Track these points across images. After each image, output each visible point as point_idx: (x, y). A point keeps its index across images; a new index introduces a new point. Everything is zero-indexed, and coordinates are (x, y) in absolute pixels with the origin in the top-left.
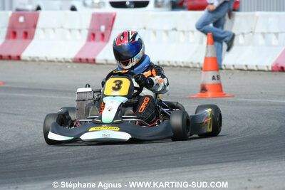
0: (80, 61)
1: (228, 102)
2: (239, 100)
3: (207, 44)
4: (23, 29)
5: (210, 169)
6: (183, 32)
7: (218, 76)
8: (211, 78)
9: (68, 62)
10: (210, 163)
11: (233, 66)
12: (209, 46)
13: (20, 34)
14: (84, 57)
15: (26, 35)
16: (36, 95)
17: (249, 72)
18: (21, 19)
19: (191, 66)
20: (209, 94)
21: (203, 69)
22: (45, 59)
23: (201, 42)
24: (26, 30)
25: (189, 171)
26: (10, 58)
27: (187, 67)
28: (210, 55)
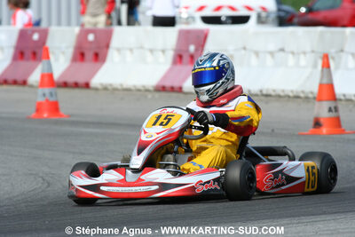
0: (161, 89)
1: (349, 140)
3: (323, 67)
4: (92, 52)
6: (293, 53)
7: (335, 108)
8: (326, 110)
9: (147, 90)
10: (324, 213)
12: (325, 69)
13: (89, 55)
14: (168, 84)
15: (96, 56)
16: (109, 131)
18: (91, 37)
19: (302, 95)
20: (324, 130)
21: (319, 98)
22: (119, 87)
23: (315, 66)
24: (97, 51)
26: (76, 85)
27: (298, 97)
28: (325, 81)
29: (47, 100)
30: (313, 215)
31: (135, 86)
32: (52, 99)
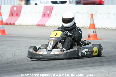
0: (39, 25)
2: (104, 41)
3: (91, 18)
4: (15, 13)
6: (81, 13)
7: (95, 31)
8: (92, 32)
9: (34, 26)
10: (92, 66)
11: (101, 27)
15: (17, 14)
16: (21, 39)
17: (108, 30)
18: (15, 8)
19: (84, 27)
20: (92, 39)
21: (90, 28)
22: (25, 25)
26: (10, 24)
28: (92, 23)
29: (1, 29)
30: (88, 67)
31: (30, 24)
32: (3, 29)
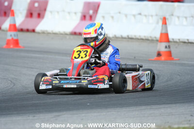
0: (75, 34)
1: (176, 64)
2: (183, 62)
3: (163, 24)
4: (36, 13)
5: (164, 108)
6: (146, 16)
7: (169, 46)
8: (164, 47)
9: (66, 34)
10: (164, 104)
11: (179, 40)
13: (35, 15)
14: (77, 31)
15: (40, 16)
16: (46, 56)
17: (189, 44)
18: (36, 5)
19: (150, 39)
20: (163, 58)
21: (160, 41)
22: (51, 32)
23: (158, 23)
24: (39, 12)
25: (150, 109)
26: (28, 30)
27: (148, 40)
28: (164, 32)
29: (12, 39)
30: (158, 104)
31: (59, 32)
32: (15, 38)
